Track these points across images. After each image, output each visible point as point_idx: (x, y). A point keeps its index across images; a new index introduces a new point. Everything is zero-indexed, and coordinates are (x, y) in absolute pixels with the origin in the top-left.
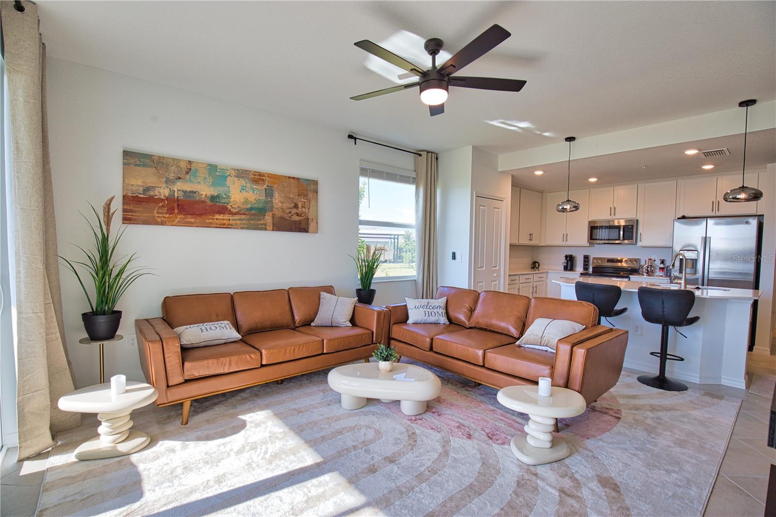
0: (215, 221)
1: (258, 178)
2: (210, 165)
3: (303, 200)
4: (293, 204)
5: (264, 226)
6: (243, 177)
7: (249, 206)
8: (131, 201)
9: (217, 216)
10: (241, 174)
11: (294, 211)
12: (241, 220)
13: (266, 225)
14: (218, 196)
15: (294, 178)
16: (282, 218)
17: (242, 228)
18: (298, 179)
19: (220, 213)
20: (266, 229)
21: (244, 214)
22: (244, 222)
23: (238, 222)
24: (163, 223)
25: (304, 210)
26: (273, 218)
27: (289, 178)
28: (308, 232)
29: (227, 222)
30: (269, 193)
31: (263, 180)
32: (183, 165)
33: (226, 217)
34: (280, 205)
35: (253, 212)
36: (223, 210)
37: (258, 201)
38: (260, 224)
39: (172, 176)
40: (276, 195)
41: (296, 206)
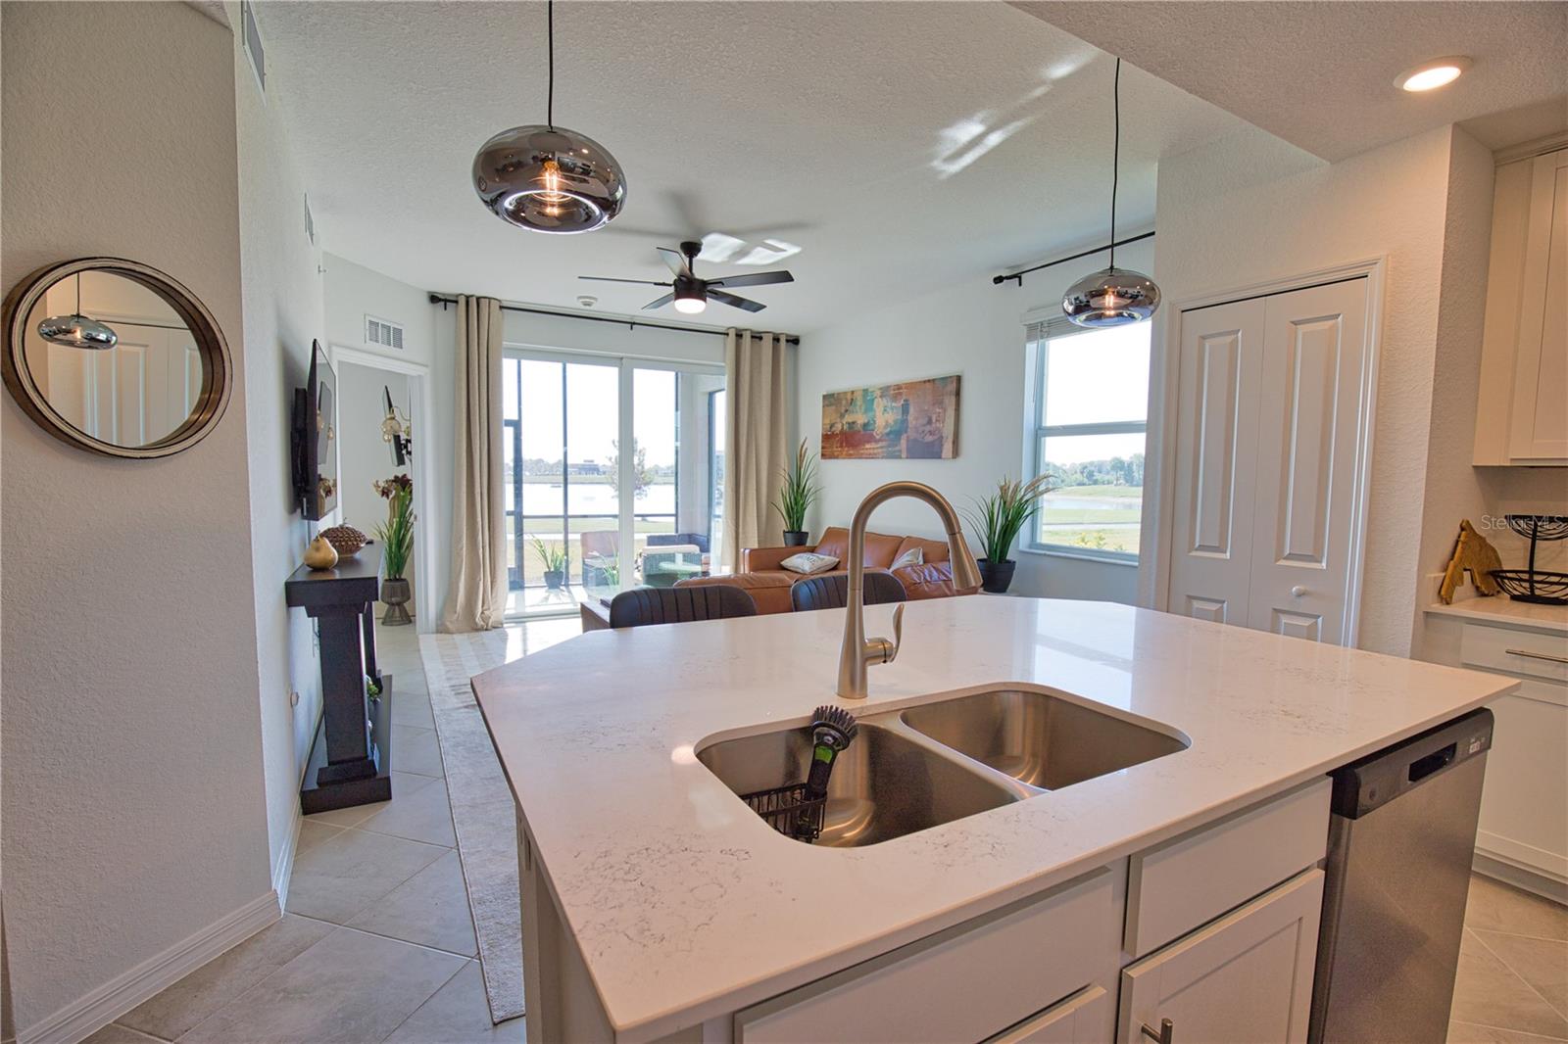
0: (866, 451)
1: (895, 392)
2: (864, 390)
3: (938, 410)
4: (927, 419)
5: (897, 454)
6: (885, 396)
7: (888, 430)
8: (826, 438)
9: (867, 446)
10: (885, 391)
11: (928, 428)
12: (882, 447)
13: (900, 451)
14: (868, 422)
15: (929, 381)
16: (915, 440)
17: (882, 458)
18: (934, 380)
19: (868, 442)
20: (900, 457)
21: (885, 440)
22: (884, 450)
23: (880, 450)
24: (837, 457)
25: (938, 425)
26: (908, 441)
27: (925, 382)
28: (940, 458)
29: (872, 451)
30: (905, 410)
31: (900, 394)
32: (849, 397)
33: (873, 445)
34: (914, 422)
35: (892, 436)
36: (871, 439)
37: (895, 422)
38: (894, 452)
39: (843, 411)
40: (912, 410)
41: (930, 422)
